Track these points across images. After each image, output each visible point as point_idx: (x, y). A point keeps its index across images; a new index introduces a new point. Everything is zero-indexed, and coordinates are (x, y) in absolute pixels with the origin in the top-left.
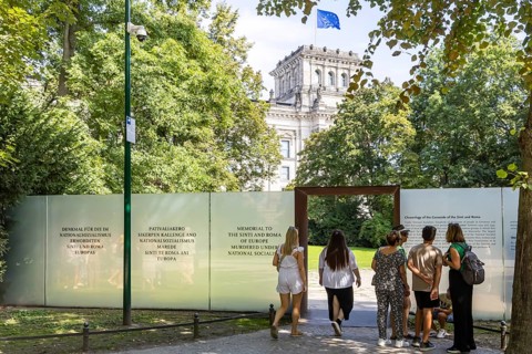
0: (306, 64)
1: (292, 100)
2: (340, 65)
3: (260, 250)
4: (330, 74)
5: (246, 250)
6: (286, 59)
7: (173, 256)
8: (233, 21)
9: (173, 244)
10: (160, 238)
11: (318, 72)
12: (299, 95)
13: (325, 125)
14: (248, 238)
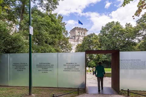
0: (76, 31)
1: (74, 38)
2: (83, 31)
3: (73, 70)
4: (81, 33)
5: (69, 70)
6: (72, 30)
7: (47, 71)
8: (62, 19)
9: (47, 68)
10: (43, 66)
11: (79, 32)
12: (75, 37)
13: (80, 43)
14: (69, 66)
